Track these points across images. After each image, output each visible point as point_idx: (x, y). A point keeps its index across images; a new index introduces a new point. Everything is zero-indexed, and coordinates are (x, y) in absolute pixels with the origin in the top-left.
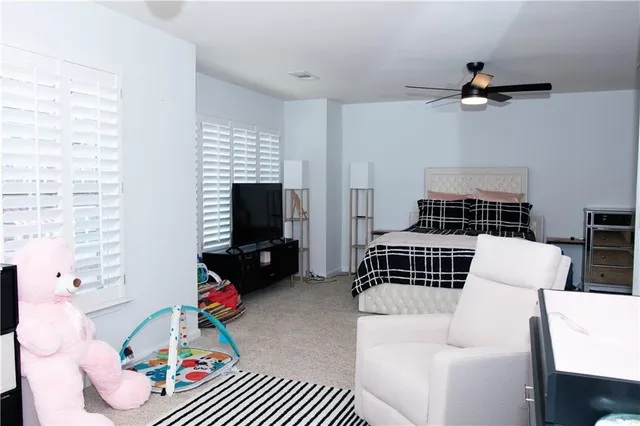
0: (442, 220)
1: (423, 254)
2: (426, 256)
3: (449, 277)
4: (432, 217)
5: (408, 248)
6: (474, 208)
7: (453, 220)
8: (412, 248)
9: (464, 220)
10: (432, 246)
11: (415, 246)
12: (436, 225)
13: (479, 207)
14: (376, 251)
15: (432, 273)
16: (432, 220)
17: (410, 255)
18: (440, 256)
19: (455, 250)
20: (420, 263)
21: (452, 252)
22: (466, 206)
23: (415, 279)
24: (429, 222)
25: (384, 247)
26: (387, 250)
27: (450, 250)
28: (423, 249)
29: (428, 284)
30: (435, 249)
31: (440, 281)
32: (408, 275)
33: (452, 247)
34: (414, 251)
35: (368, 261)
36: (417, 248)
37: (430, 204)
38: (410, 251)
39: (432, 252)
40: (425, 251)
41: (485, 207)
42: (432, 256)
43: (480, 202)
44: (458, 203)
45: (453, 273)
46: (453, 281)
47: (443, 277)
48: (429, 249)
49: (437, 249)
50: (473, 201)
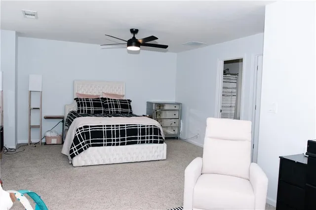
0: (92, 109)
1: (111, 128)
2: (112, 130)
3: (124, 140)
4: (86, 107)
5: (102, 126)
6: (106, 102)
7: (98, 109)
8: (104, 126)
9: (102, 109)
10: (115, 124)
11: (105, 124)
12: (89, 112)
13: (109, 102)
14: (83, 129)
15: (115, 138)
16: (87, 109)
17: (103, 130)
18: (119, 129)
19: (127, 125)
20: (109, 134)
21: (126, 126)
22: (102, 101)
23: (106, 143)
24: (85, 110)
25: (88, 127)
26: (90, 128)
27: (124, 125)
28: (110, 126)
29: (114, 144)
30: (117, 126)
31: (120, 142)
32: (102, 141)
33: (126, 124)
34: (106, 127)
35: (79, 135)
36: (107, 126)
37: (84, 100)
38: (103, 127)
39: (115, 127)
40: (112, 127)
41: (112, 102)
42: (115, 129)
43: (109, 99)
44: (98, 99)
45: (126, 137)
46: (126, 141)
47: (122, 140)
48: (113, 126)
49: (118, 126)
50: (105, 99)
